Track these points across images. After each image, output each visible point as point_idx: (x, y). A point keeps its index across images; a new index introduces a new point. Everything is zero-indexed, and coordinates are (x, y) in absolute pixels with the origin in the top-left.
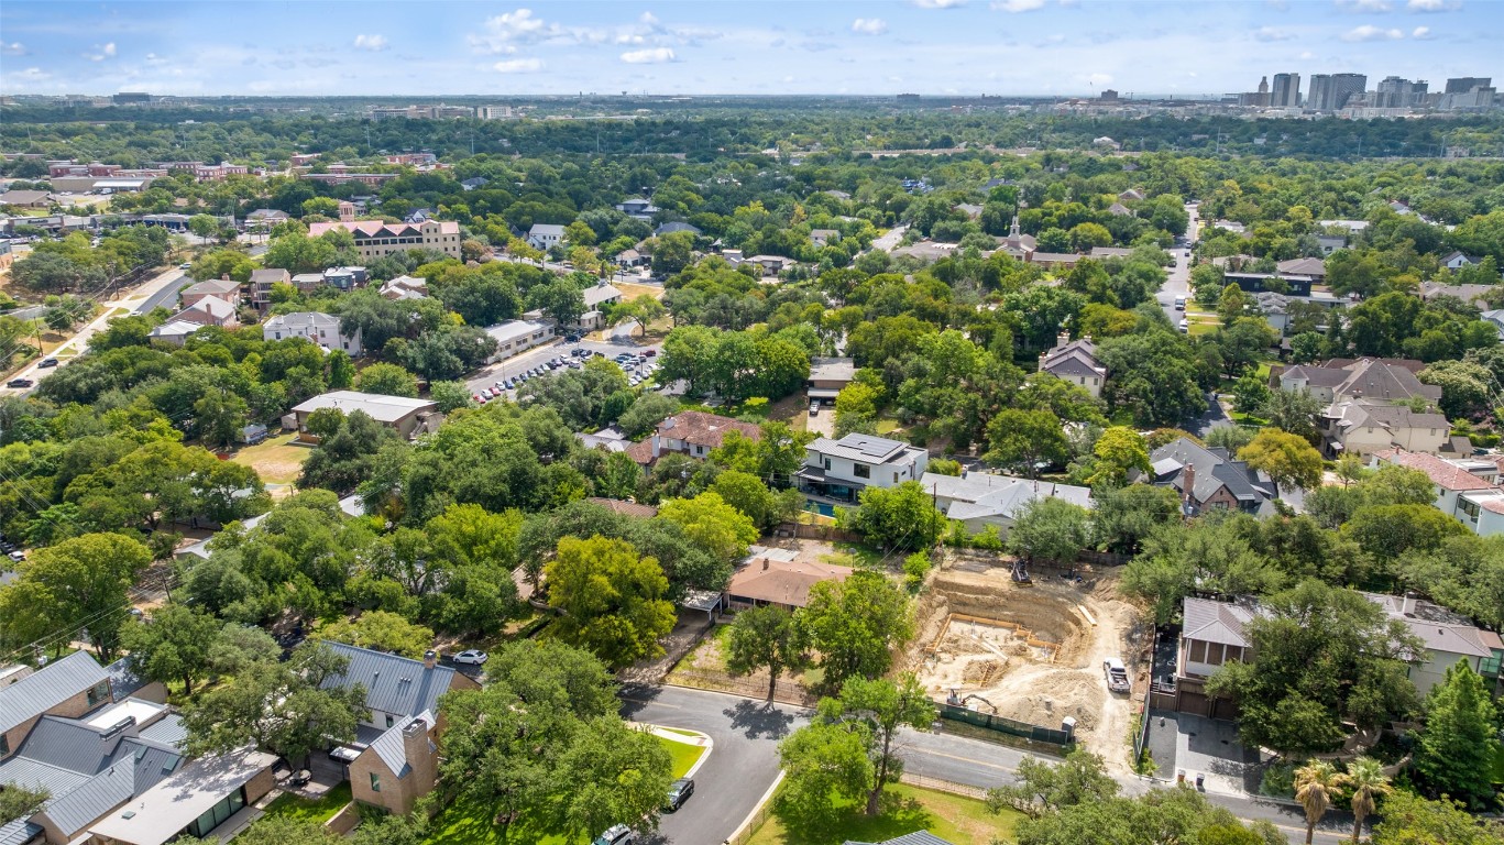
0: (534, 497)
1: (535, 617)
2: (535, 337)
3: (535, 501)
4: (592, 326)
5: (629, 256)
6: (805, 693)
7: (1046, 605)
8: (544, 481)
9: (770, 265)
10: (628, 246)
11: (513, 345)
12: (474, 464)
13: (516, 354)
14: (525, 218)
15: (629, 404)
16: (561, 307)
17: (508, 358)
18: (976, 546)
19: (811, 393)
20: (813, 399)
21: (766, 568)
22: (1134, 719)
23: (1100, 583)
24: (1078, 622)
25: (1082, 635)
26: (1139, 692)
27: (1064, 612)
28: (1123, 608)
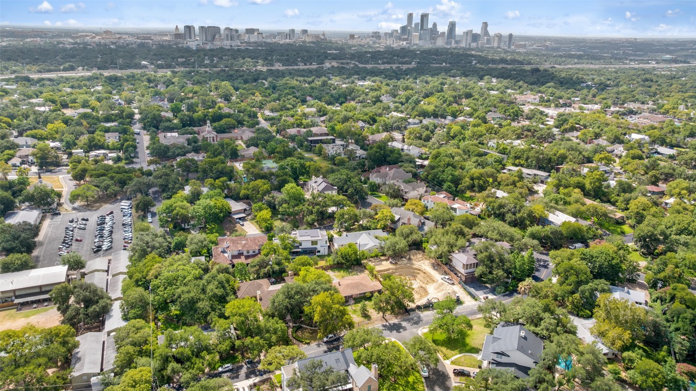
5: (17, 161)
6: (393, 316)
7: (405, 268)
15: (186, 241)
18: (371, 257)
19: (234, 217)
21: (340, 285)
22: (462, 289)
23: (412, 257)
24: (419, 270)
25: (425, 273)
26: (456, 282)
27: (412, 268)
28: (427, 262)
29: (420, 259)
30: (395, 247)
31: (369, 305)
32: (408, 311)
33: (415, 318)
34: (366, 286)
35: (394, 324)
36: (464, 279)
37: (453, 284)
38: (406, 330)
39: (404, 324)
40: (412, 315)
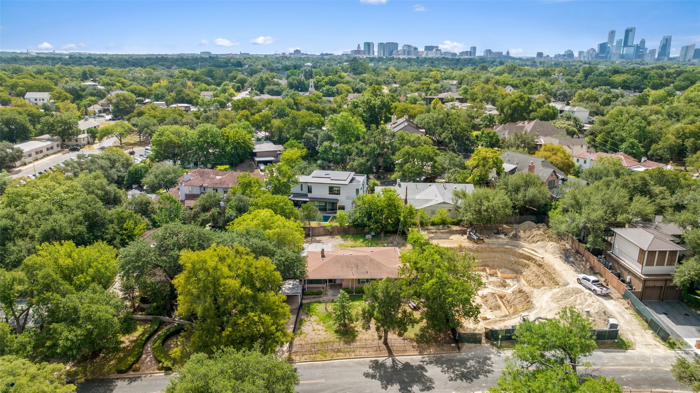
0: (107, 234)
1: (140, 329)
2: (48, 149)
3: (108, 236)
4: (85, 142)
5: (96, 108)
6: (415, 344)
7: (499, 252)
8: (111, 222)
9: (184, 109)
10: (95, 102)
11: (33, 154)
12: (50, 212)
13: (37, 160)
14: (19, 88)
15: (146, 172)
16: (64, 130)
17: (30, 163)
18: (433, 224)
19: (257, 159)
20: (260, 162)
21: (323, 256)
22: (631, 311)
23: (521, 234)
24: (529, 258)
25: (540, 266)
26: (615, 293)
27: (514, 254)
28: (551, 245)
29: (535, 239)
30: (481, 204)
31: (358, 307)
32: (458, 339)
33: (471, 363)
34: (379, 265)
35: (407, 366)
36: (638, 287)
37: (607, 296)
38: (429, 388)
39: (433, 371)
40: (468, 352)
